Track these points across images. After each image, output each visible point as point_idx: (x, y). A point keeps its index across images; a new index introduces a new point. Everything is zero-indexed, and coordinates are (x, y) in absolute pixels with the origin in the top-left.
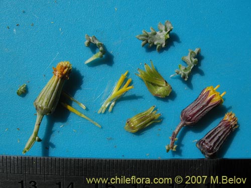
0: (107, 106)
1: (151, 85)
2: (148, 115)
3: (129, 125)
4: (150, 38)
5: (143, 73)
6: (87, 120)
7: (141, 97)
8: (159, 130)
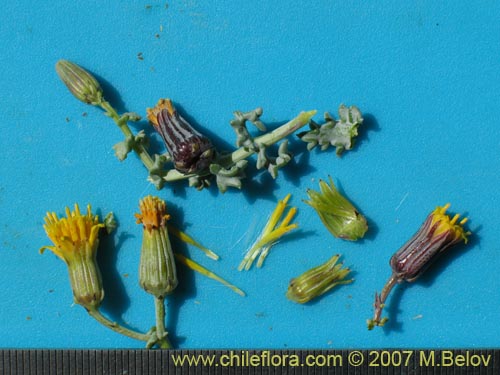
0: (254, 257)
1: (331, 217)
2: (327, 271)
3: (294, 289)
4: (323, 135)
5: (316, 197)
6: (219, 283)
7: (311, 233)
8: (350, 297)
